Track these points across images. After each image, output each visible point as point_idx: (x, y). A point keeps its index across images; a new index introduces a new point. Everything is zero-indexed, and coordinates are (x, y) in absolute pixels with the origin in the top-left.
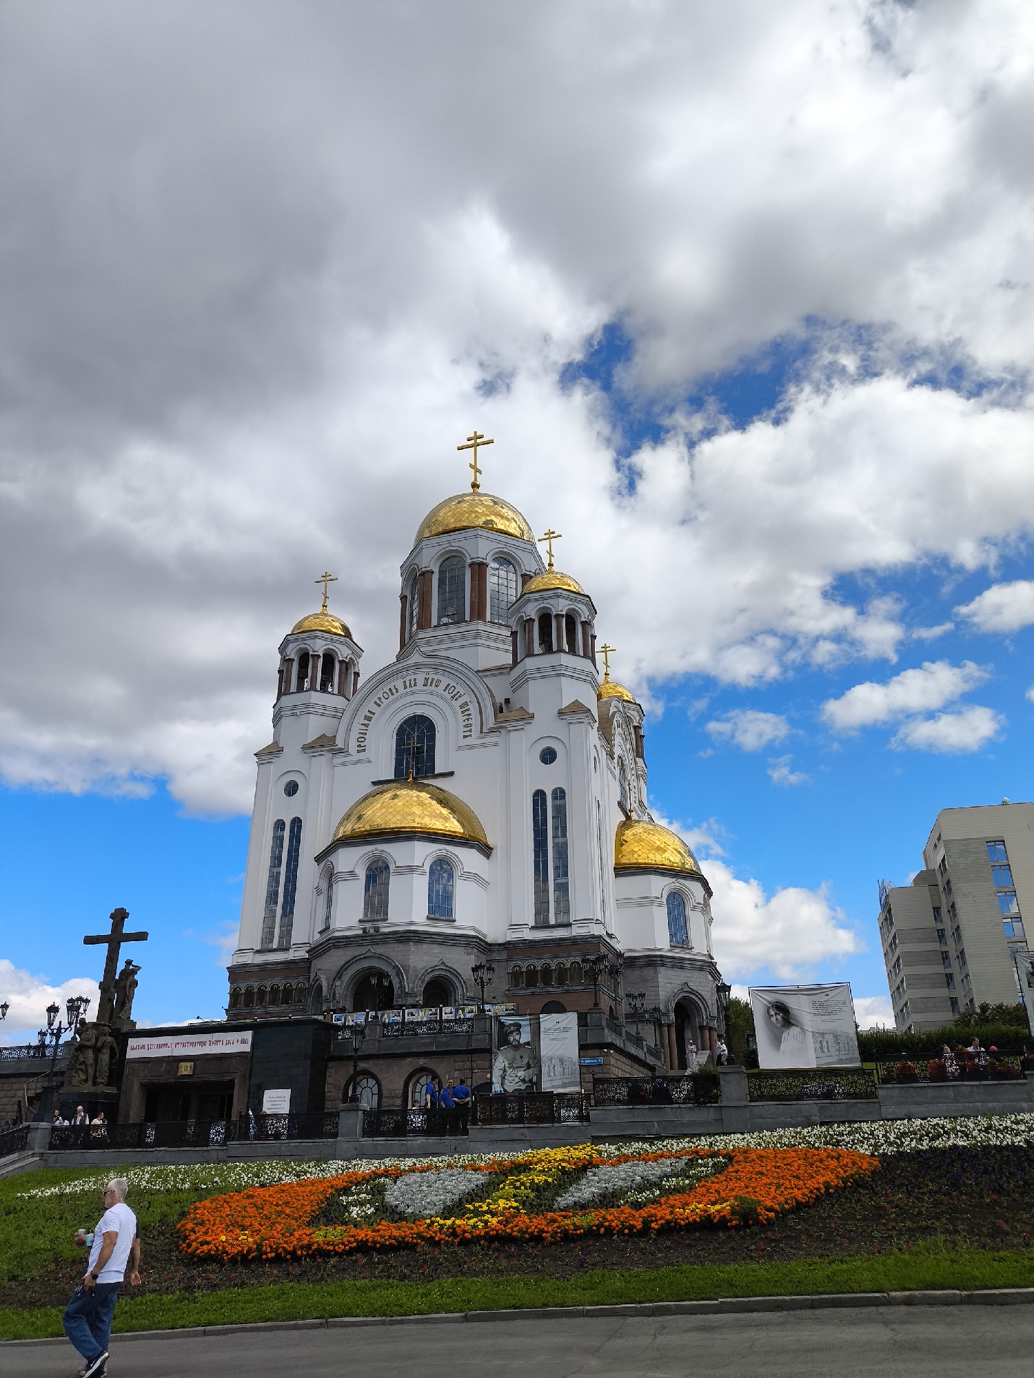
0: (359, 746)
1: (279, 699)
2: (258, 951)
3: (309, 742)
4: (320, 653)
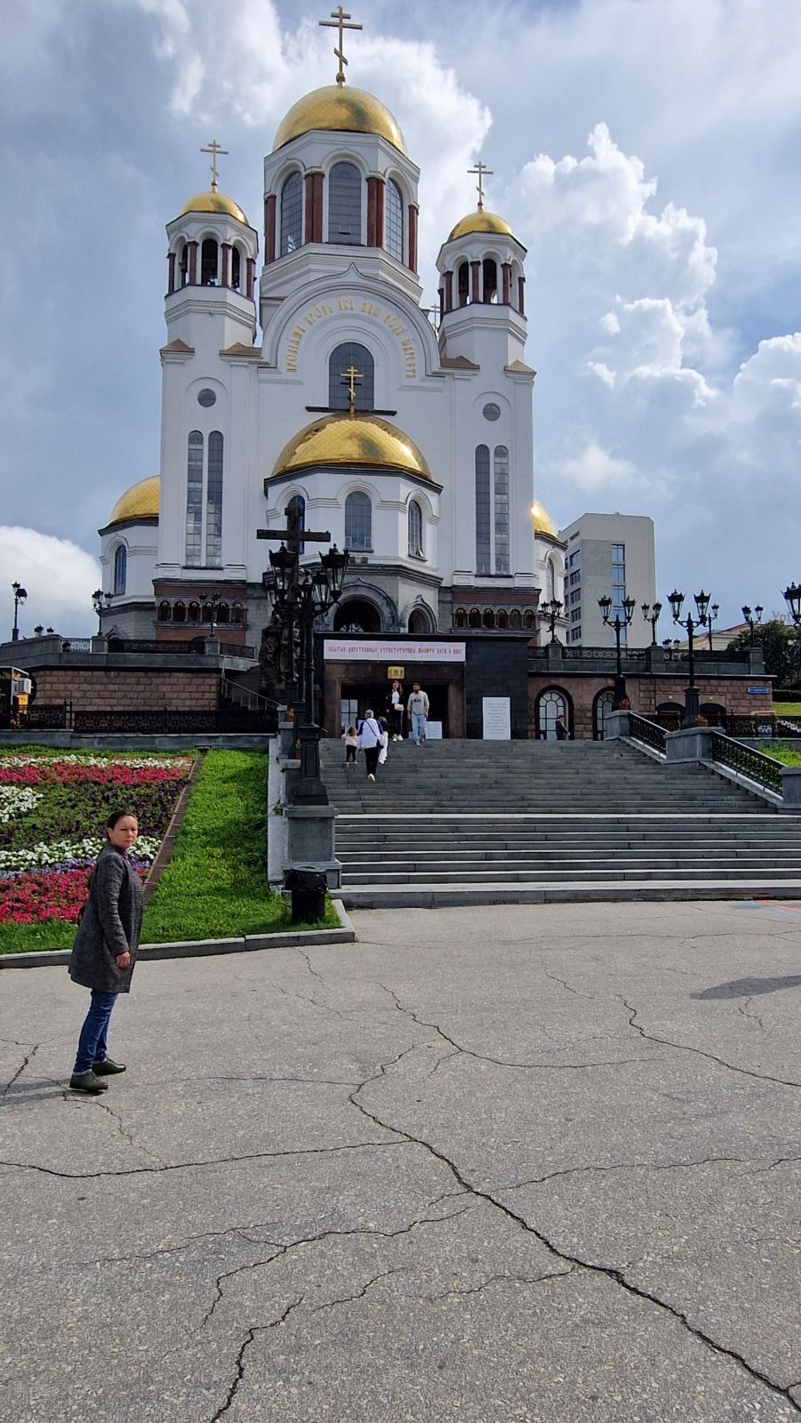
0: (290, 364)
1: (178, 291)
2: (185, 568)
3: (226, 348)
4: (231, 243)
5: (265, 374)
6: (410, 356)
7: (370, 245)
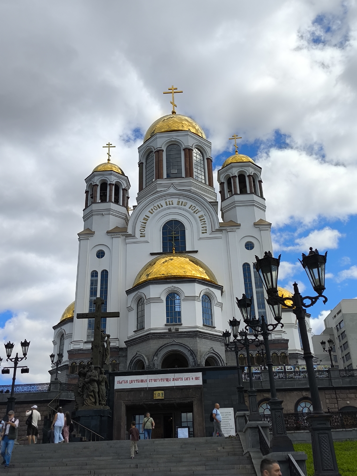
0: (141, 234)
1: (89, 206)
2: (85, 342)
3: (110, 229)
4: (114, 183)
5: (129, 240)
6: (203, 223)
7: (186, 176)
